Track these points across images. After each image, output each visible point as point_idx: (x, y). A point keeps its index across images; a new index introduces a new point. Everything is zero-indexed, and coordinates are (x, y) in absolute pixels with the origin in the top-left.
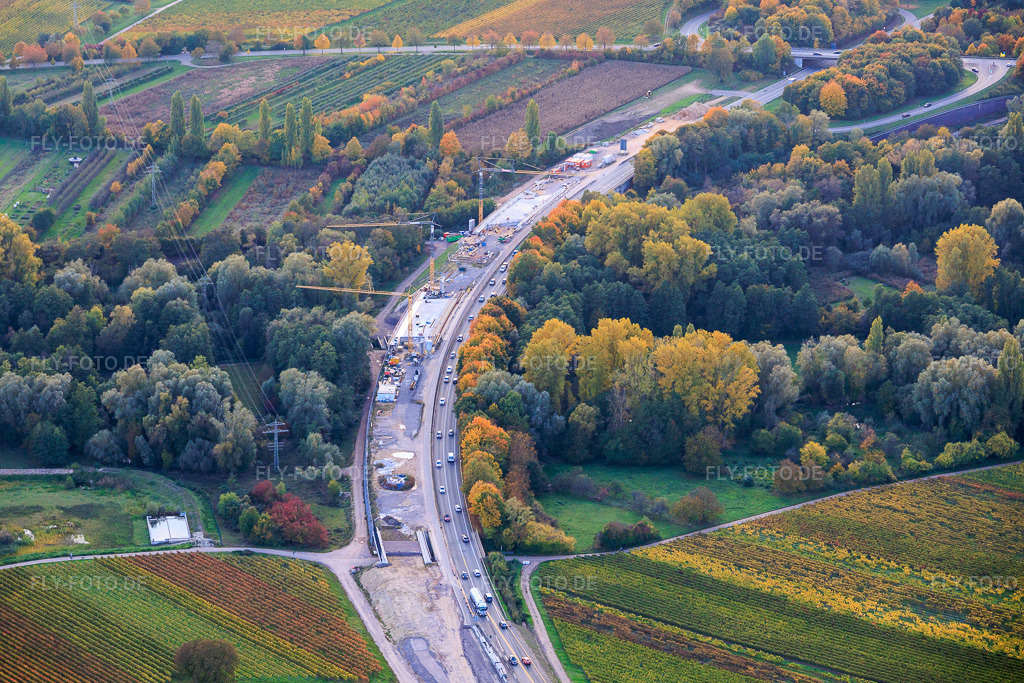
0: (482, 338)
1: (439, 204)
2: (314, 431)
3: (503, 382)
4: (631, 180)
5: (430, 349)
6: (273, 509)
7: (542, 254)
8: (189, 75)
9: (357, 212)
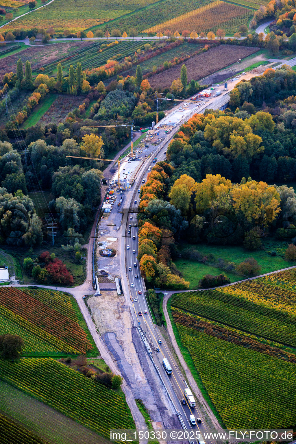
0: (152, 182)
1: (139, 114)
2: (71, 227)
3: (160, 205)
4: (228, 103)
5: (128, 186)
6: (49, 266)
7: (184, 140)
8: (28, 49)
9: (100, 118)
